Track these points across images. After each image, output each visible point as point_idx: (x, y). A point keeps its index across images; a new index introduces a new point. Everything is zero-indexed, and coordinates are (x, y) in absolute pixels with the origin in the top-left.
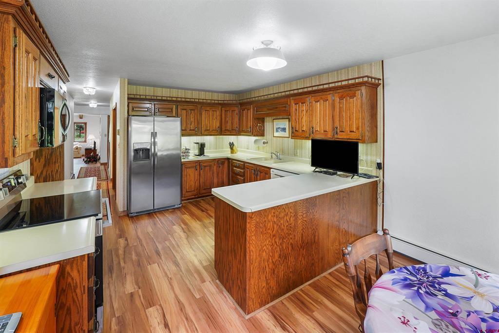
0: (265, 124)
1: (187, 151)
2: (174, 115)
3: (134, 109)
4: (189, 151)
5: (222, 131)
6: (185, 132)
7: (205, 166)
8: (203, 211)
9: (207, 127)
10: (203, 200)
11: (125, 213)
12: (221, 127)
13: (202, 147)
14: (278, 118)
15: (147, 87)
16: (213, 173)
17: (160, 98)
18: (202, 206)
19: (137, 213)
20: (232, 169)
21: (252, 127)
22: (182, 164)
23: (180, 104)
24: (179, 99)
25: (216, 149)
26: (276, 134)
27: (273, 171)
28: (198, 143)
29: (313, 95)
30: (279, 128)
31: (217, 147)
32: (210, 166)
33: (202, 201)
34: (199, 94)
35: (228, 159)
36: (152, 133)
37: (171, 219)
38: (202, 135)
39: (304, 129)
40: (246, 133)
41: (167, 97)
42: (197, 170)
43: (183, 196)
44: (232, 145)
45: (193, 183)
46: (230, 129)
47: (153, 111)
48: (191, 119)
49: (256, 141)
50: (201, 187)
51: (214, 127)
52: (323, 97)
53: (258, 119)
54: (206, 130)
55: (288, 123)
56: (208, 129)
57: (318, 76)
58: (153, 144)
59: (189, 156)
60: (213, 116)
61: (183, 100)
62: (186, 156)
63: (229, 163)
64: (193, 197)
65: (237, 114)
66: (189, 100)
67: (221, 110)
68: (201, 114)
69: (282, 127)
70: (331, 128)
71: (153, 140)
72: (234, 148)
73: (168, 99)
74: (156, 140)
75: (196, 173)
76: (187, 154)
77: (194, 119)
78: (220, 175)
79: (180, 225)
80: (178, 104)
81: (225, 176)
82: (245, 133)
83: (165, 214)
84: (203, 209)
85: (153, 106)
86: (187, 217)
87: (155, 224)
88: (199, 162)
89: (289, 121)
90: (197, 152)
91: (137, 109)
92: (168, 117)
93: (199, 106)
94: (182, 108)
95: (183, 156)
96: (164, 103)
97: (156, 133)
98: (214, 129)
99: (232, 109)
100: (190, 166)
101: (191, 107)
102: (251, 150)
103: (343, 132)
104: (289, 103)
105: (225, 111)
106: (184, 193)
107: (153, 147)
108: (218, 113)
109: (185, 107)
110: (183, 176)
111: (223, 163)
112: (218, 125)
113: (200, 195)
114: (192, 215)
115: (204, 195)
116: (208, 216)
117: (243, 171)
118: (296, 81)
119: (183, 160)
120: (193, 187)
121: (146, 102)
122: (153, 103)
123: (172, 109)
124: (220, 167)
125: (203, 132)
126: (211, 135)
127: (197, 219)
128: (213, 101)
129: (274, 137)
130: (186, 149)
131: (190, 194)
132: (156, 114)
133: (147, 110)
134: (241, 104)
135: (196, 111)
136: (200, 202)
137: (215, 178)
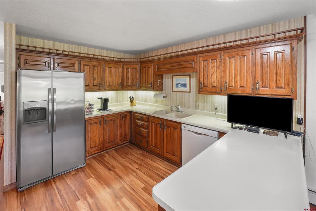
0: (164, 80)
1: (91, 106)
2: (77, 70)
3: (28, 62)
4: (93, 106)
5: (123, 86)
6: (89, 88)
7: (109, 121)
8: (110, 170)
9: (110, 83)
10: (107, 152)
11: (13, 187)
12: (122, 83)
13: (105, 102)
14: (178, 74)
15: (46, 41)
16: (117, 126)
17: (61, 52)
18: (107, 163)
19: (29, 185)
20: (135, 122)
21: (153, 83)
22: (86, 121)
23: (83, 60)
24: (82, 55)
25: (117, 103)
26: (175, 89)
27: (184, 127)
28: (101, 98)
29: (226, 51)
30: (179, 84)
31: (117, 101)
32: (114, 120)
33: (106, 155)
34: (101, 52)
35: (130, 112)
36: (49, 89)
37: (74, 188)
38: (105, 90)
39: (215, 84)
40: (147, 88)
41: (69, 52)
42: (101, 125)
43: (87, 153)
44: (132, 99)
45: (97, 139)
46: (131, 85)
47: (52, 66)
48: (95, 75)
49: (155, 95)
50: (106, 140)
51: (116, 83)
52: (239, 53)
53: (158, 75)
54: (109, 86)
55: (188, 79)
56: (111, 84)
57: (223, 36)
58: (50, 101)
59: (93, 111)
60: (116, 72)
61: (86, 55)
62: (90, 111)
63: (131, 115)
64: (97, 152)
65: (137, 71)
66: (92, 56)
67: (123, 67)
68: (104, 71)
69: (183, 82)
70: (250, 84)
71: (50, 97)
72: (134, 101)
73: (70, 53)
74: (55, 97)
75: (100, 128)
76: (91, 110)
77: (98, 75)
78: (123, 127)
79: (85, 199)
80: (81, 59)
81: (127, 128)
82: (145, 88)
83: (66, 179)
84: (110, 167)
85: (52, 60)
86: (92, 182)
87: (52, 201)
88: (103, 118)
89: (190, 77)
90: (100, 106)
91: (31, 63)
92: (69, 72)
93: (102, 63)
94: (85, 64)
95: (87, 112)
96: (66, 58)
97: (55, 89)
98: (116, 84)
99: (133, 66)
100: (94, 122)
101: (94, 63)
102: (149, 103)
103: (267, 87)
104: (195, 60)
105: (126, 68)
106: (87, 149)
107: (50, 104)
108: (120, 70)
109: (89, 63)
110: (87, 132)
111: (125, 116)
112: (120, 81)
113: (105, 149)
114: (99, 178)
115: (108, 148)
116: (117, 177)
117: (146, 124)
118: (198, 41)
119: (87, 117)
120: (97, 142)
121: (44, 55)
122: (52, 57)
123: (74, 64)
124: (123, 120)
125: (106, 87)
126: (113, 90)
127: (106, 184)
128: (116, 59)
129: (173, 91)
130: (90, 105)
131: (94, 149)
132: (55, 69)
133: (44, 64)
134: (141, 62)
135: (99, 67)
136: (105, 157)
137: (118, 131)
